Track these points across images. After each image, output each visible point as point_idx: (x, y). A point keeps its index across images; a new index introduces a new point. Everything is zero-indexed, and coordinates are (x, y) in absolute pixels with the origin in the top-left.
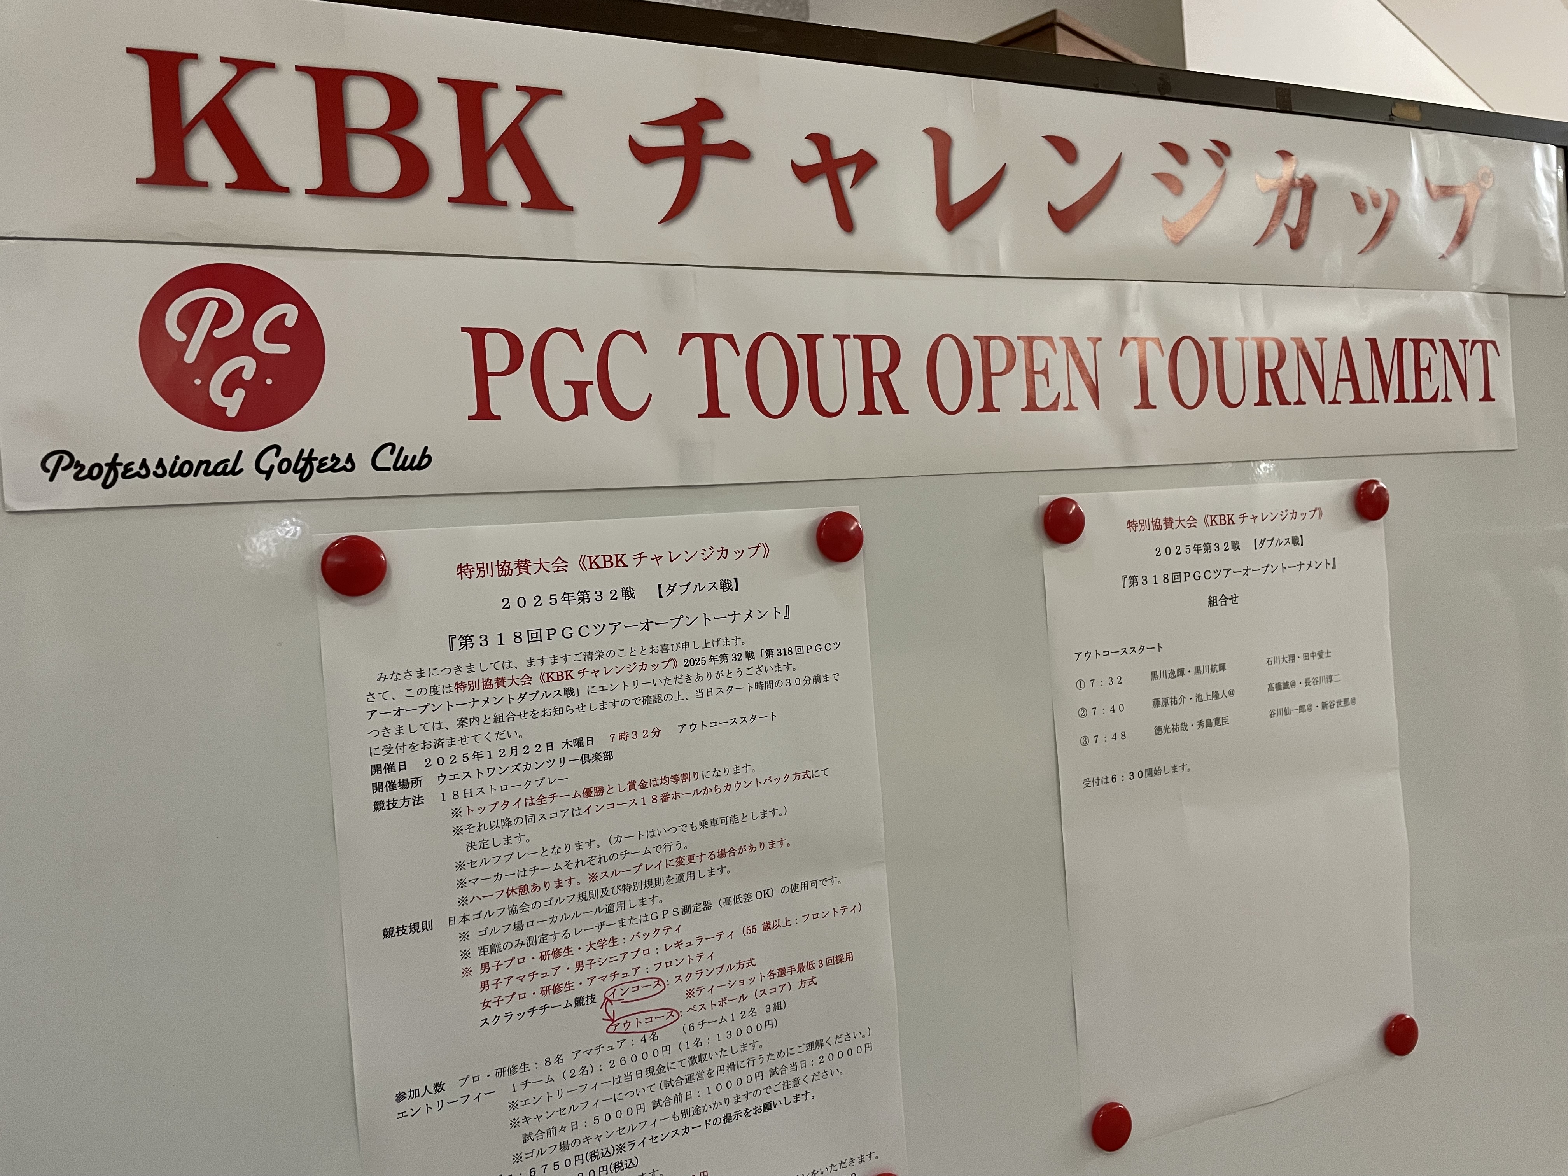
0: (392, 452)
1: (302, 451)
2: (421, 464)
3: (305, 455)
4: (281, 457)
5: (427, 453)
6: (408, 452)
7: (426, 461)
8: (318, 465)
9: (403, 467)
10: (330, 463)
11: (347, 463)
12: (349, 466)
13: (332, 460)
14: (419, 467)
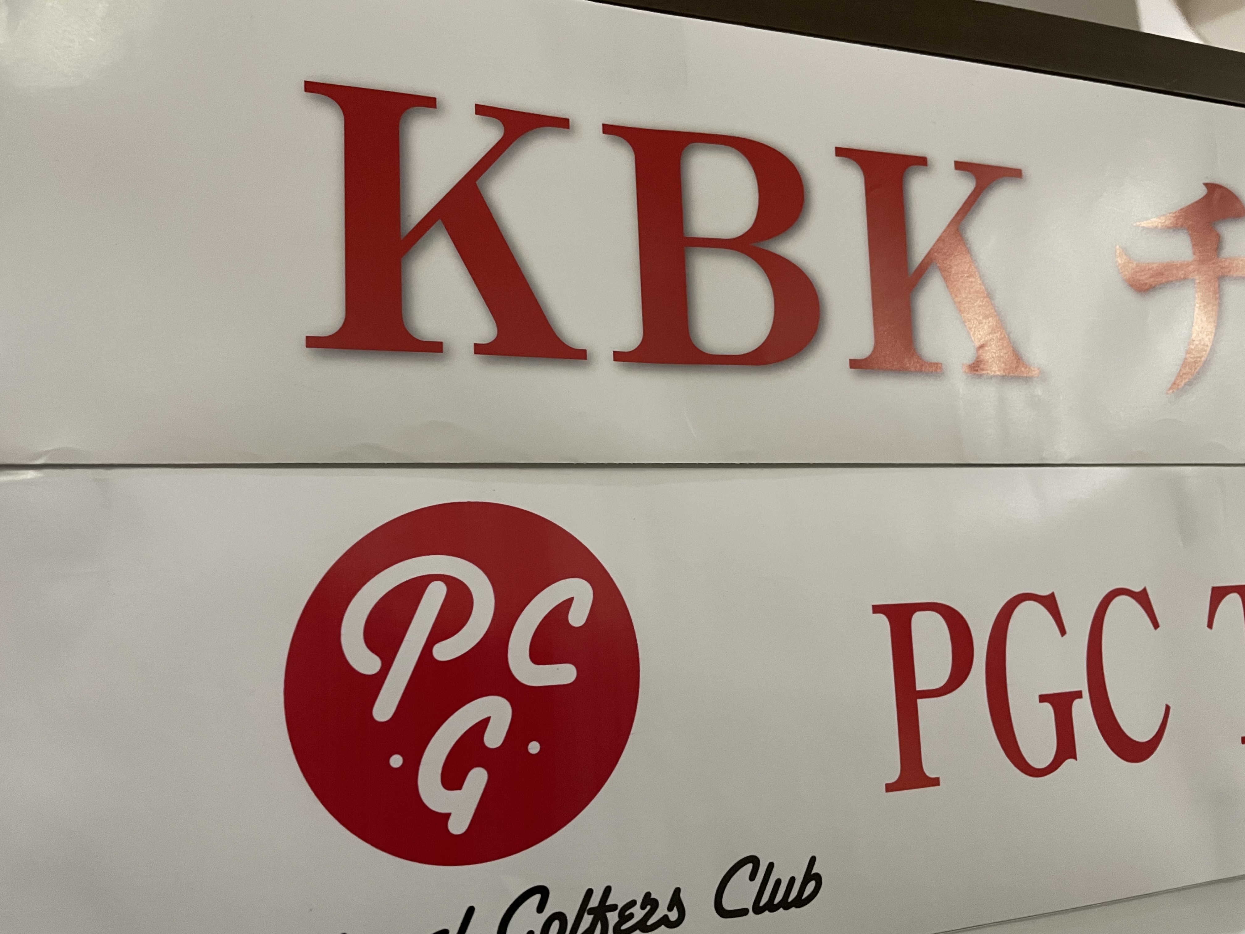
0: (752, 877)
1: (590, 893)
2: (802, 896)
3: (594, 902)
4: (548, 911)
5: (814, 871)
6: (781, 873)
7: (811, 886)
8: (616, 919)
9: (771, 907)
10: (638, 913)
11: (670, 909)
12: (673, 915)
13: (643, 907)
14: (800, 902)
